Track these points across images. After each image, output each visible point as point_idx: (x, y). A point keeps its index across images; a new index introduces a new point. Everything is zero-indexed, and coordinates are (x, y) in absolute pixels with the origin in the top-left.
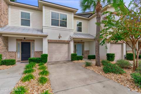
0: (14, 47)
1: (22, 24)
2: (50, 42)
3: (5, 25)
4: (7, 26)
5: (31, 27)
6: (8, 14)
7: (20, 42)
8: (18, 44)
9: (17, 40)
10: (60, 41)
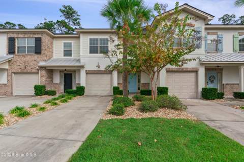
0: (57, 79)
1: (64, 56)
2: (88, 73)
3: (50, 59)
4: (52, 59)
5: (72, 57)
6: (53, 47)
7: (63, 74)
8: (61, 76)
9: (61, 71)
10: (100, 71)
